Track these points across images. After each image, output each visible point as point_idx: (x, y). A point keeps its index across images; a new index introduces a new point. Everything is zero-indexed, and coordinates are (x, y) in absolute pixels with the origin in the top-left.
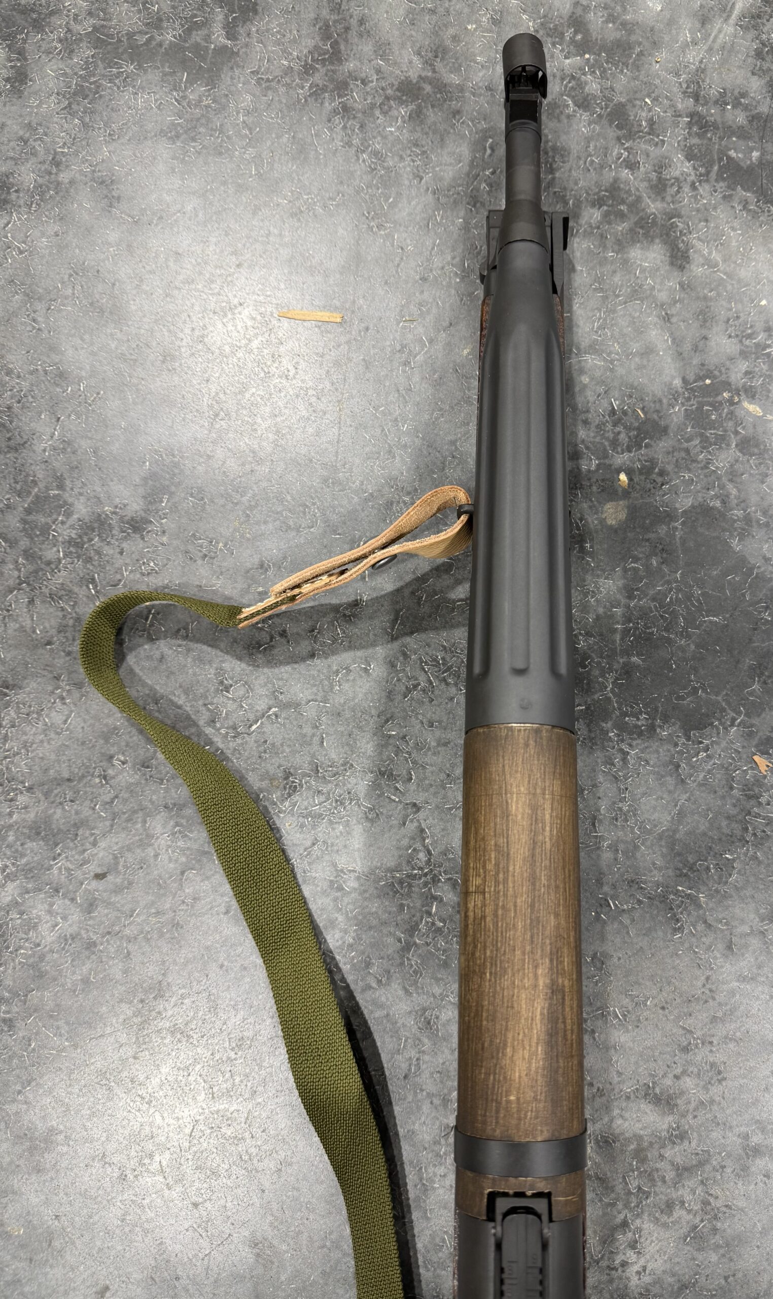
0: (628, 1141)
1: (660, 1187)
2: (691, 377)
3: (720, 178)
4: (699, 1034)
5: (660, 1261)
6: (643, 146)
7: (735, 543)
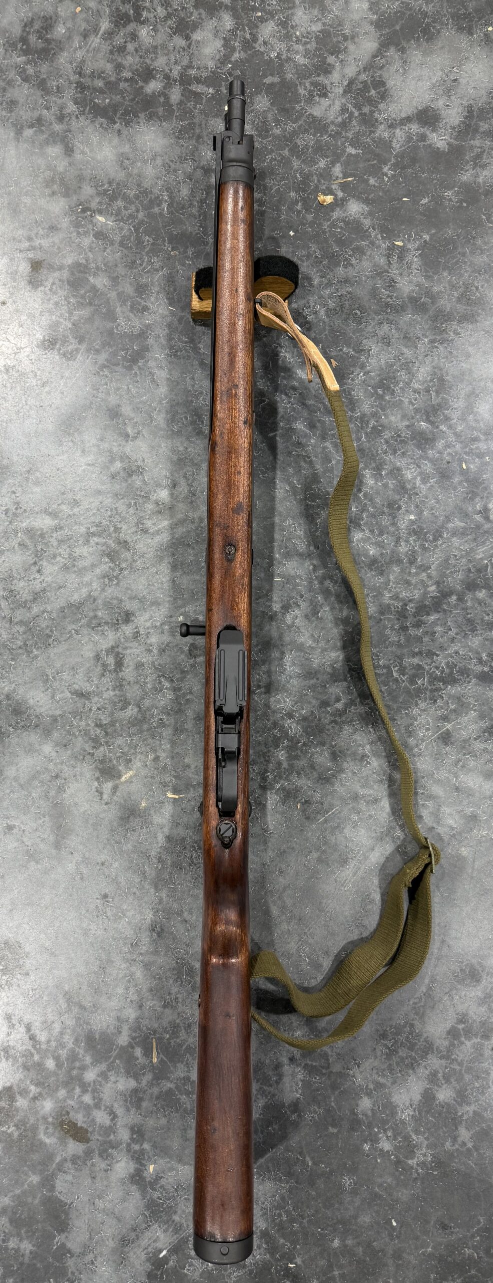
0: (37, 530)
1: (51, 549)
2: (73, 205)
3: (90, 113)
4: (69, 487)
5: (50, 578)
6: (54, 99)
7: (92, 280)
